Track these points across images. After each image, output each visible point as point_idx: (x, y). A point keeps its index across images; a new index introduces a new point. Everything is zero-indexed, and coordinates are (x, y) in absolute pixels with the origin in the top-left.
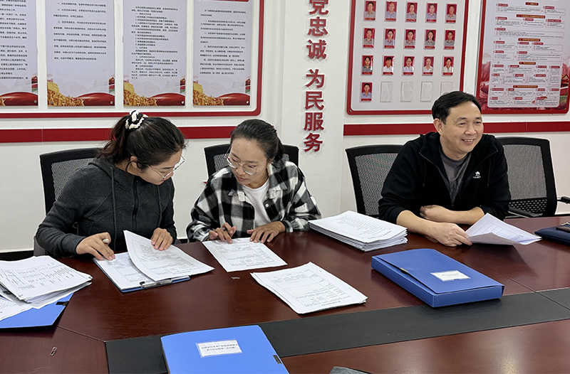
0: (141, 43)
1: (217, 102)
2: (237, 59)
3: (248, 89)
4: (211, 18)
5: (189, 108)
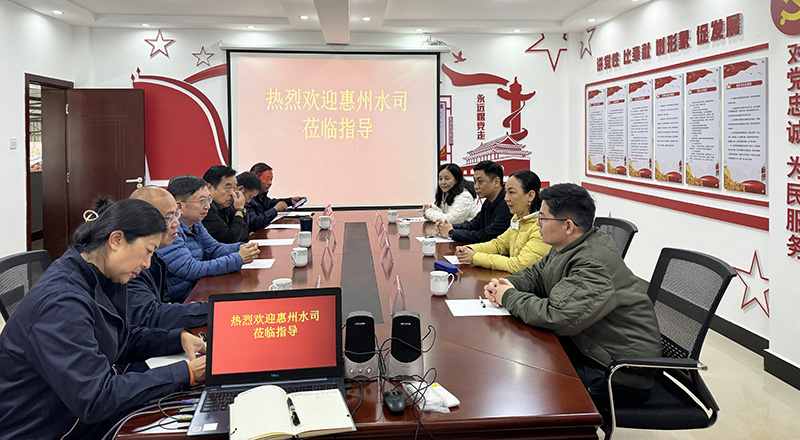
0: (695, 131)
1: (740, 188)
2: (754, 144)
3: (764, 177)
4: (734, 106)
5: (723, 192)
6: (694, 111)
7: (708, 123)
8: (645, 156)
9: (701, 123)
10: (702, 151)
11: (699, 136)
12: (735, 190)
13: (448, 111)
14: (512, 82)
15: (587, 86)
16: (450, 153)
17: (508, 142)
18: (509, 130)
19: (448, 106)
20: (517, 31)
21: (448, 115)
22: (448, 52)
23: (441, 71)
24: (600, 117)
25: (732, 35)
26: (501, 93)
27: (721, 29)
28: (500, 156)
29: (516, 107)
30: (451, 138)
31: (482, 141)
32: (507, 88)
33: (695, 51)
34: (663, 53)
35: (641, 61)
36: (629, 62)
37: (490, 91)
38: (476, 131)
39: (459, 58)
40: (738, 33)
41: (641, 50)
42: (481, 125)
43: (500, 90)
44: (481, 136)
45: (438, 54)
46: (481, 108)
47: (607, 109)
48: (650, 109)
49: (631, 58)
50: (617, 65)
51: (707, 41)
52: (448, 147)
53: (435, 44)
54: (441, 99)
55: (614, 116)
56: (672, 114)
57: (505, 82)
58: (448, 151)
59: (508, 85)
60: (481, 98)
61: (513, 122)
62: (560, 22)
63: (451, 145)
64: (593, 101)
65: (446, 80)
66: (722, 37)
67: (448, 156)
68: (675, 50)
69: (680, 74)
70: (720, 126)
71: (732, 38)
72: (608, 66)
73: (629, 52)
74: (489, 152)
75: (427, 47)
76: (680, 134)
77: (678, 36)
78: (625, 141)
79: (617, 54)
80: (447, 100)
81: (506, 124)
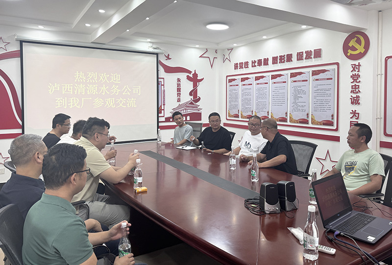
0: (295, 99)
1: (320, 123)
2: (328, 105)
3: (333, 118)
4: (317, 88)
5: (310, 125)
6: (295, 90)
7: (302, 96)
8: (264, 110)
9: (298, 95)
10: (299, 108)
11: (297, 101)
12: (317, 124)
13: (163, 86)
14: (193, 73)
15: (227, 76)
16: (164, 110)
17: (191, 103)
18: (192, 97)
19: (163, 84)
20: (197, 46)
21: (163, 89)
22: (162, 54)
23: (159, 64)
24: (237, 91)
25: (316, 57)
26: (188, 78)
27: (311, 55)
28: (188, 111)
29: (195, 86)
30: (164, 101)
31: (179, 103)
32: (191, 76)
33: (295, 63)
34: (277, 63)
35: (263, 66)
36: (255, 66)
37: (183, 76)
38: (176, 98)
39: (168, 58)
40: (320, 57)
41: (263, 61)
42: (179, 95)
43: (188, 76)
44: (179, 100)
45: (157, 54)
46: (179, 85)
47: (240, 87)
48: (268, 88)
49: (256, 64)
50: (248, 67)
51: (303, 59)
52: (163, 106)
53: (156, 49)
54: (159, 80)
55: (245, 91)
56: (281, 91)
57: (190, 72)
58: (163, 108)
59: (192, 73)
60: (179, 80)
61: (194, 93)
62: (218, 44)
63: (164, 105)
64: (231, 84)
65: (161, 69)
66: (311, 58)
67: (163, 111)
68: (284, 62)
69: (287, 73)
70: (309, 97)
71: (316, 59)
72: (241, 67)
73: (255, 62)
74: (183, 109)
75: (151, 50)
76: (286, 100)
77: (286, 57)
78: (252, 103)
79: (247, 62)
80: (162, 80)
81: (191, 94)
